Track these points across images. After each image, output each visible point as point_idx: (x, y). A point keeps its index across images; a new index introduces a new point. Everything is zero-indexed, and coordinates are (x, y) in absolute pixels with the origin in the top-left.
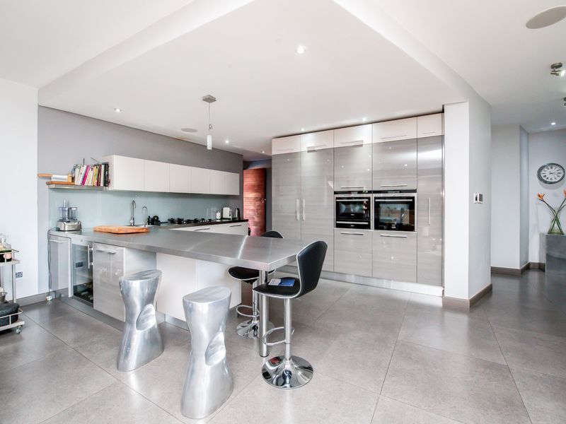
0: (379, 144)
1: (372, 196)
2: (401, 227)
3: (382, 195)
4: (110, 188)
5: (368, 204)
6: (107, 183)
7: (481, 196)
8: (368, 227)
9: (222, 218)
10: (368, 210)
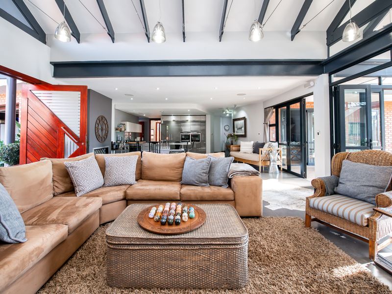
0: (191, 121)
1: (191, 133)
5: (189, 136)
6: (125, 130)
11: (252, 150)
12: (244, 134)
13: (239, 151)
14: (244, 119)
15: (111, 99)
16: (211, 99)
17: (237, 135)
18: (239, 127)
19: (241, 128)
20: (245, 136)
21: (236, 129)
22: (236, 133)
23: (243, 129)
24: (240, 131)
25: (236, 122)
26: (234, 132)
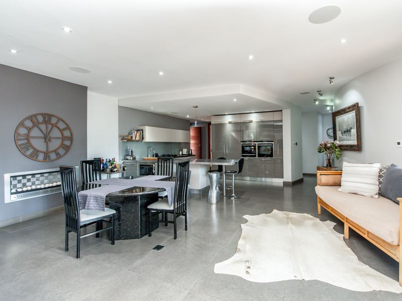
0: (258, 122)
1: (257, 143)
2: (267, 156)
3: (260, 143)
4: (144, 141)
5: (255, 146)
6: (143, 138)
7: (296, 143)
8: (255, 156)
9: (182, 154)
10: (255, 149)
11: (376, 189)
12: (355, 142)
13: (339, 185)
14: (356, 108)
15: (86, 88)
16: (251, 57)
17: (340, 146)
18: (345, 128)
19: (348, 131)
20: (358, 148)
21: (339, 134)
22: (337, 143)
23: (354, 131)
24: (348, 137)
25: (339, 119)
26: (335, 139)
